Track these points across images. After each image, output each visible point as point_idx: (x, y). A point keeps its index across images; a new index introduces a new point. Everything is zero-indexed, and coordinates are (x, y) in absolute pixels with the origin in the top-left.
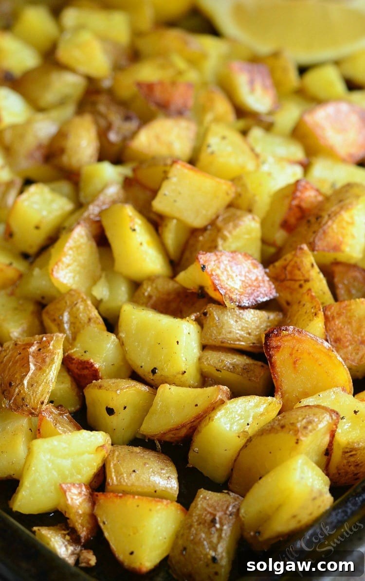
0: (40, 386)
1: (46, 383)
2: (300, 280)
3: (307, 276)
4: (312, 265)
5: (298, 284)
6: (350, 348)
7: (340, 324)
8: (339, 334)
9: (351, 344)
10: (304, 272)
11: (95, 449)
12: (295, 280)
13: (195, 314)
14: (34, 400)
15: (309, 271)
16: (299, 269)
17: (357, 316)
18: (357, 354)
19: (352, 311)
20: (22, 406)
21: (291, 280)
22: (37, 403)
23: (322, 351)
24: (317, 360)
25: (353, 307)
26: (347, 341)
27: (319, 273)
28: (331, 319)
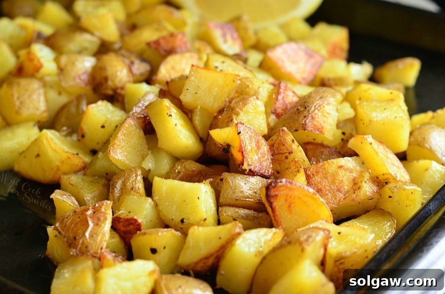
0: (98, 236)
1: (103, 234)
2: (285, 153)
3: (290, 149)
4: (293, 141)
5: (284, 156)
6: (329, 195)
7: (319, 179)
8: (320, 185)
9: (330, 192)
10: (287, 147)
11: (148, 274)
12: (282, 154)
13: (209, 180)
14: (95, 247)
15: (291, 146)
16: (283, 145)
17: (330, 172)
18: (335, 199)
19: (326, 169)
20: (86, 252)
21: (279, 154)
22: (98, 248)
23: (308, 194)
24: (305, 203)
25: (326, 166)
26: (327, 191)
27: (298, 146)
28: (311, 176)
